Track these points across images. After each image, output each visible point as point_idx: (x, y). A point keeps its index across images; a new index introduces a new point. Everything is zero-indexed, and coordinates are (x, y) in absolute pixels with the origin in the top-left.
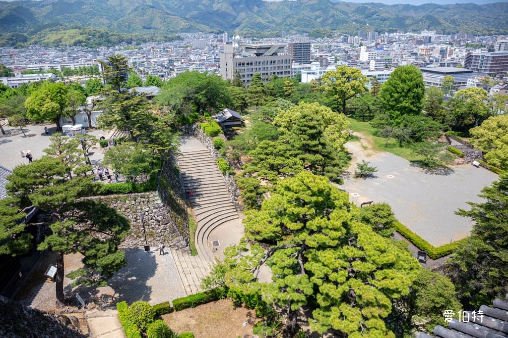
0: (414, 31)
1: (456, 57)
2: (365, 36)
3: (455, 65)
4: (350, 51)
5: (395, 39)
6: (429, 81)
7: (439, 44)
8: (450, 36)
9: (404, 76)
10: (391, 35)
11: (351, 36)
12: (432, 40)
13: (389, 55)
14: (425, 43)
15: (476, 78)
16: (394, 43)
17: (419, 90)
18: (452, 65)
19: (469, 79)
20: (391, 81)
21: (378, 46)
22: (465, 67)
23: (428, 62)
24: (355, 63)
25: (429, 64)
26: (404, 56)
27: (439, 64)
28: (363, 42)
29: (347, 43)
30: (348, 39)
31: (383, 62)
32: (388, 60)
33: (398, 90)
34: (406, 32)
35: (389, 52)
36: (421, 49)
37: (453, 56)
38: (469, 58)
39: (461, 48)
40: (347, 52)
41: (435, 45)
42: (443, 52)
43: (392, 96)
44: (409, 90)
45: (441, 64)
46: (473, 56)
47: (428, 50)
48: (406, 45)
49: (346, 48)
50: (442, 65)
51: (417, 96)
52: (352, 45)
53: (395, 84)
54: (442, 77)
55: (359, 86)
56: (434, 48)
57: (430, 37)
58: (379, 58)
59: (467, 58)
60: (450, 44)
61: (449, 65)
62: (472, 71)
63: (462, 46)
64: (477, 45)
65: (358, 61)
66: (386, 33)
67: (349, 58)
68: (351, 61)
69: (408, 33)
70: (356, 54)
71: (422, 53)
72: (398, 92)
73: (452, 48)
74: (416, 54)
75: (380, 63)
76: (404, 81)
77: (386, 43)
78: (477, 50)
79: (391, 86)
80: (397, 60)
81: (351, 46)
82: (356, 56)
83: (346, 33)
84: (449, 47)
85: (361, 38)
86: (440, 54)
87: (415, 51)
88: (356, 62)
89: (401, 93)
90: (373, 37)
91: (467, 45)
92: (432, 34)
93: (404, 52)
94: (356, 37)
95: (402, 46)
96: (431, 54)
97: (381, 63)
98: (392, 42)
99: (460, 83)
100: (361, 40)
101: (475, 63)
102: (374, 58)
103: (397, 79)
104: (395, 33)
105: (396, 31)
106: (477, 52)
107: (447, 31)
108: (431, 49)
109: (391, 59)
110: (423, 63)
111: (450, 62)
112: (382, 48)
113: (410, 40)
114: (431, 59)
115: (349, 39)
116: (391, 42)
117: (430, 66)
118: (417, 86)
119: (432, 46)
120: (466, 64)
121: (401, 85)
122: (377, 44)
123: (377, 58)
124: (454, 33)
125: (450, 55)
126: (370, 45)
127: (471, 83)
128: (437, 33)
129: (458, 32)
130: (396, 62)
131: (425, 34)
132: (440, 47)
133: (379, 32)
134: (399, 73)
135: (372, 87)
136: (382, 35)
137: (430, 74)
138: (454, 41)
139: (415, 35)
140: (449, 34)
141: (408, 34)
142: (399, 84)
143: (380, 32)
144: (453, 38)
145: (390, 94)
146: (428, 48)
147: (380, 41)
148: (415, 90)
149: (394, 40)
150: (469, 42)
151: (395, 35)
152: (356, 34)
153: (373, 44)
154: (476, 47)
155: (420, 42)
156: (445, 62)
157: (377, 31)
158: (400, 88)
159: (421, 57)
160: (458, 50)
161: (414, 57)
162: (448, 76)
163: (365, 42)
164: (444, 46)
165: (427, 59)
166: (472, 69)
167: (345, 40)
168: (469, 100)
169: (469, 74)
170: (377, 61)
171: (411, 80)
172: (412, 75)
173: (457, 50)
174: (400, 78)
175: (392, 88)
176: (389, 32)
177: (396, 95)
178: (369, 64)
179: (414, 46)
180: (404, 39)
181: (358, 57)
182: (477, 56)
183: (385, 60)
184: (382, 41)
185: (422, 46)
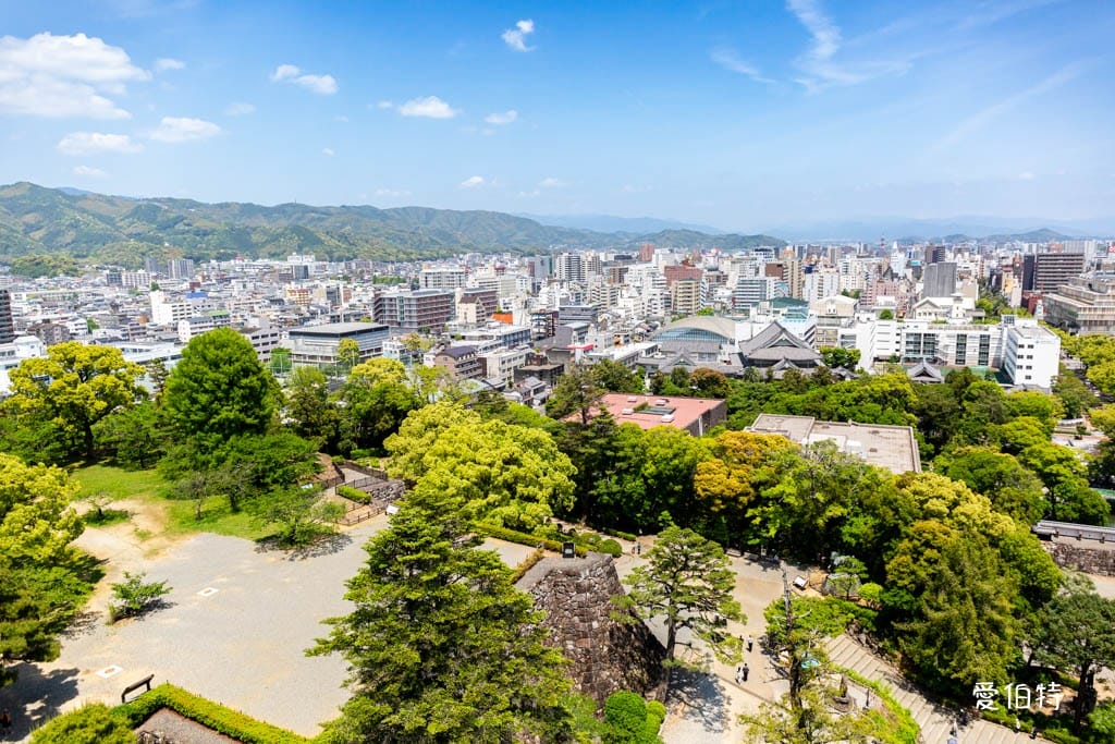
0: (272, 256)
1: (358, 303)
2: (163, 269)
3: (358, 317)
4: (127, 303)
5: (235, 272)
6: (311, 354)
7: (323, 279)
8: (343, 264)
9: (211, 353)
10: (224, 265)
11: (128, 269)
12: (311, 272)
13: (222, 306)
14: (297, 279)
15: (395, 338)
16: (233, 281)
17: (252, 381)
18: (352, 319)
19: (384, 343)
20: (185, 369)
21: (198, 290)
22: (376, 321)
23: (308, 315)
24: (141, 331)
25: (308, 319)
26: (256, 307)
27: (328, 319)
28: (159, 282)
29: (120, 285)
30: (120, 276)
31: (209, 324)
32: (221, 317)
33: (207, 386)
34: (255, 258)
35: (222, 301)
36: (287, 292)
37: (352, 301)
38: (379, 303)
39: (365, 285)
40: (115, 306)
41: (317, 282)
42: (332, 295)
43: (194, 401)
44: (232, 384)
45: (332, 317)
46: (384, 299)
47: (304, 291)
48: (258, 284)
49: (118, 297)
50: (335, 319)
51: (250, 394)
52: (133, 291)
53: (195, 372)
54: (335, 342)
55: (117, 386)
56: (316, 287)
57: (306, 268)
58: (199, 315)
59: (375, 303)
60: (346, 278)
61: (347, 319)
62: (387, 327)
63: (368, 281)
64: (392, 280)
65: (147, 325)
66: (213, 262)
67: (124, 319)
68: (128, 327)
69: (260, 260)
70: (143, 310)
71: (294, 298)
72: (206, 391)
73: (349, 286)
74: (280, 301)
75: (201, 325)
76: (215, 365)
77: (214, 281)
78: (391, 288)
79: (188, 380)
80: (242, 316)
81: (130, 292)
82: (143, 314)
83: (116, 263)
84: (342, 284)
85: (154, 274)
86: (328, 298)
87: (279, 295)
88: (144, 328)
89: (213, 392)
90: (184, 270)
91: (375, 280)
92: (308, 261)
93: (255, 298)
94: (141, 271)
95: (250, 286)
96: (311, 300)
97: (205, 325)
98: (229, 280)
99: (369, 351)
100: (156, 278)
101: (391, 311)
102: (186, 316)
103: (198, 361)
104: (232, 262)
105: (234, 256)
106: (392, 292)
107: (336, 255)
108: (310, 290)
109: (227, 316)
110: (297, 317)
111: (349, 312)
112: (204, 293)
113: (266, 273)
114: (312, 308)
115: (123, 278)
116: (224, 279)
117: (310, 323)
118: (246, 372)
119: (311, 284)
120: (376, 315)
121: (212, 375)
122: (194, 285)
123: (193, 315)
124: (349, 259)
125: (346, 299)
126: (176, 289)
127: (389, 349)
128: (317, 259)
129: (355, 257)
130: (240, 320)
131: (295, 260)
132: (324, 285)
133: (197, 261)
134: (200, 348)
135: (155, 384)
136: (204, 266)
137: (309, 340)
138: (352, 272)
139: (276, 264)
140: (340, 260)
141: (260, 262)
142: (206, 373)
143: (199, 260)
144: (348, 267)
145: (190, 397)
146: (305, 287)
147: (200, 279)
148: (244, 381)
149: (232, 275)
150: (377, 274)
151: (234, 264)
152: (142, 265)
153: (186, 286)
154: (390, 282)
155: (286, 278)
156: (338, 313)
157: (191, 258)
158: (210, 383)
159: (291, 307)
160: (361, 289)
161: (277, 307)
162: (345, 340)
163: (165, 281)
164: (333, 284)
165: (304, 309)
166: (388, 322)
167: (114, 279)
169: (384, 333)
170: (194, 321)
171: (230, 362)
172: (229, 350)
173: (359, 289)
174: (205, 358)
175: (192, 383)
176: (219, 259)
177: (203, 398)
178: (176, 329)
179: (275, 284)
180: (252, 271)
181: (147, 316)
182: (391, 299)
183: (214, 317)
184: (204, 277)
185: (293, 285)
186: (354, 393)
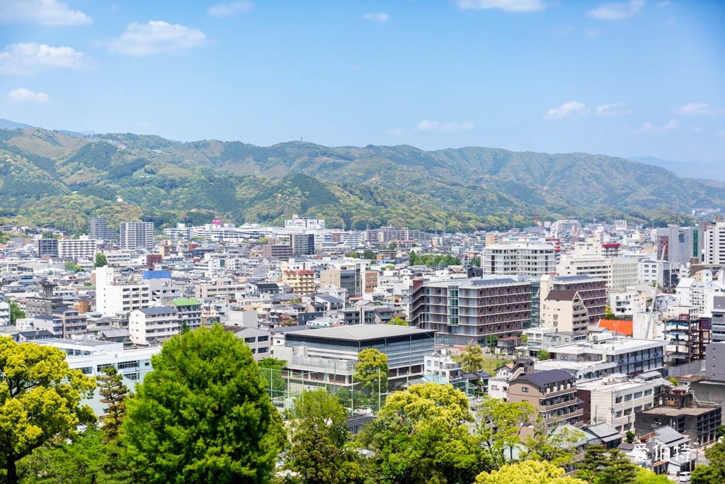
0: (264, 219)
1: (387, 294)
2: (112, 235)
3: (387, 316)
4: (64, 283)
5: (210, 242)
6: (317, 370)
7: (337, 255)
8: (365, 234)
9: (195, 364)
10: (195, 230)
11: (67, 233)
12: (318, 245)
13: (190, 292)
14: (297, 255)
15: (443, 352)
16: (207, 256)
18: (378, 319)
19: (426, 358)
21: (158, 267)
22: (414, 323)
23: (312, 310)
24: (80, 324)
25: (312, 317)
26: (238, 295)
27: (342, 317)
28: (106, 253)
29: (55, 257)
30: (55, 243)
31: (171, 318)
32: (189, 308)
33: (185, 413)
34: (240, 222)
35: (191, 284)
36: (284, 272)
37: (379, 290)
38: (420, 295)
39: (398, 266)
40: (48, 287)
41: (326, 260)
42: (349, 280)
44: (220, 413)
45: (348, 314)
46: (428, 290)
47: (307, 273)
48: (243, 260)
49: (51, 273)
50: (352, 318)
51: (247, 429)
52: (71, 265)
54: (352, 354)
56: (325, 267)
57: (311, 238)
58: (158, 304)
59: (414, 295)
60: (369, 255)
61: (369, 319)
62: (432, 334)
63: (401, 261)
64: (438, 260)
65: (88, 315)
66: (181, 226)
67: (58, 305)
68: (63, 317)
69: (246, 225)
70: (83, 293)
71: (292, 283)
73: (373, 267)
74: (272, 288)
75: (161, 319)
76: (198, 382)
77: (181, 255)
78: (438, 273)
79: (156, 403)
80: (218, 308)
81: (68, 268)
82: (83, 299)
83: (52, 225)
84: (364, 264)
85: (101, 242)
86: (343, 285)
87: (271, 277)
88: (84, 320)
90: (140, 239)
91: (413, 260)
92: (315, 228)
93: (237, 281)
94: (84, 238)
95: (230, 263)
96: (318, 287)
97: (166, 318)
98: (201, 253)
99: (404, 370)
100: (102, 247)
101: (438, 308)
102: (141, 305)
104: (207, 227)
105: (209, 219)
106: (439, 278)
107: (356, 219)
108: (316, 272)
109: (197, 307)
110: (296, 313)
111: (372, 308)
112: (167, 271)
113: (253, 245)
114: (319, 300)
115: (60, 246)
116: (195, 253)
117: (315, 322)
118: (242, 395)
119: (318, 263)
120: (414, 313)
121: (192, 397)
122: (154, 259)
123: (151, 304)
124: (374, 226)
125: (370, 288)
126: (129, 264)
127: (434, 368)
128: (329, 227)
129: (384, 223)
130: (214, 313)
131: (295, 227)
132: (338, 265)
133: (159, 224)
136: (168, 231)
137: (315, 349)
138: (378, 246)
139: (269, 231)
140: (361, 227)
141: (246, 228)
142: (185, 394)
143: (161, 222)
144: (373, 238)
145: (158, 430)
146: (308, 268)
147: (161, 251)
148: (238, 409)
149: (205, 246)
150: (416, 250)
151: (209, 230)
152: (85, 230)
153: (141, 260)
154: (436, 264)
155: (282, 252)
156: (358, 309)
157: (151, 220)
158: (190, 408)
159: (288, 296)
160: (391, 273)
161: (267, 296)
162: (369, 352)
163: (114, 253)
164: (351, 263)
165: (306, 301)
166: (435, 326)
167: (48, 248)
168: (421, 426)
169: (426, 343)
170: (151, 313)
171: (222, 378)
172: (221, 360)
173: (388, 273)
174: (184, 371)
175: (162, 408)
176: (189, 222)
178: (125, 323)
179: (266, 262)
180: (234, 242)
181: (88, 302)
182: (438, 290)
183: (179, 308)
184: (167, 248)
185: (291, 264)
186: (385, 437)
